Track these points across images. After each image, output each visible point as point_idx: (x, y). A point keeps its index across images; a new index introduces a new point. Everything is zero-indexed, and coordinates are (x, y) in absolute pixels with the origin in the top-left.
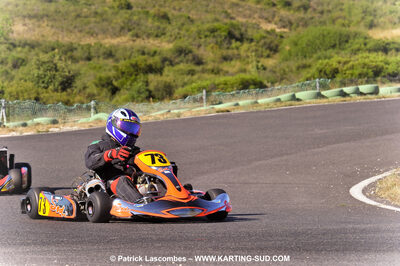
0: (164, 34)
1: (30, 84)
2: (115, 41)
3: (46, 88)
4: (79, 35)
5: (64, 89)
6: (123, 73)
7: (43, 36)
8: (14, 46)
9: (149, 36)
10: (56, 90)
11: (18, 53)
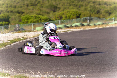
1: (88, 12)
3: (93, 13)
5: (97, 13)
10: (95, 14)
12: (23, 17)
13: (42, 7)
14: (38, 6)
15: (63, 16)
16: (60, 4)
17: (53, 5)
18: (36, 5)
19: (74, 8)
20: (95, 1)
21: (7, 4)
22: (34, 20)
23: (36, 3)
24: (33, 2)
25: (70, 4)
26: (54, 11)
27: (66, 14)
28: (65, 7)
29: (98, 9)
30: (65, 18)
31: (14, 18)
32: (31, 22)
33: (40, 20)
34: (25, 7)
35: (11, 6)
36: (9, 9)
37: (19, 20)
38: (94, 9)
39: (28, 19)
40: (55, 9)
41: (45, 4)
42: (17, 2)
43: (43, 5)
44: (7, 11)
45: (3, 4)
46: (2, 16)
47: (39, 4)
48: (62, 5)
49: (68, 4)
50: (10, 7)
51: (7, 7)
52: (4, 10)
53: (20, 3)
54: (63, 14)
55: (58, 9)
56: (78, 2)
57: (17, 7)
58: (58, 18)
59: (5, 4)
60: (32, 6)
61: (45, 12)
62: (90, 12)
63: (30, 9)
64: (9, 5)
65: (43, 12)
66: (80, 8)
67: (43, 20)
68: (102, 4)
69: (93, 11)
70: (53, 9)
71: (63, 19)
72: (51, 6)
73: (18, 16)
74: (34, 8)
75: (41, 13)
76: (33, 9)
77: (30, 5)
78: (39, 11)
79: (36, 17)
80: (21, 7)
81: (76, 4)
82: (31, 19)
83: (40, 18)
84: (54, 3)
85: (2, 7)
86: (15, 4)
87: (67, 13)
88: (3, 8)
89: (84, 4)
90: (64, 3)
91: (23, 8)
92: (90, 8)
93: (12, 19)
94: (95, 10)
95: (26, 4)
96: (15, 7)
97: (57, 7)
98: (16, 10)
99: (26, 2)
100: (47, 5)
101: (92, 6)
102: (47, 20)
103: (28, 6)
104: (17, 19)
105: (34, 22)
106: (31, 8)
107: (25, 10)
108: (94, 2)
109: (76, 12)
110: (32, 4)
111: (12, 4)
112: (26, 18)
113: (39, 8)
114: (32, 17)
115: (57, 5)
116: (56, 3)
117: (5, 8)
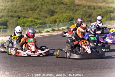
0: (113, 2)
1: (80, 16)
2: (101, 5)
3: (85, 17)
4: (92, 3)
5: (89, 17)
6: (104, 13)
7: (83, 3)
8: (76, 6)
9: (110, 3)
10: (87, 17)
11: (77, 7)
12: (20, 21)
13: (41, 12)
14: (37, 11)
15: (58, 20)
16: (57, 8)
17: (51, 10)
18: (35, 10)
19: (70, 12)
20: (90, 5)
21: (8, 9)
22: (30, 24)
23: (35, 8)
24: (32, 7)
25: (66, 8)
26: (52, 15)
27: (60, 19)
28: (62, 11)
29: (90, 13)
30: (59, 22)
31: (11, 22)
32: (27, 26)
33: (36, 24)
34: (24, 12)
35: (12, 11)
36: (10, 14)
37: (16, 24)
38: (85, 13)
39: (24, 23)
40: (52, 13)
41: (43, 8)
42: (17, 7)
43: (41, 10)
44: (8, 15)
45: (5, 9)
46: (2, 21)
47: (38, 9)
48: (60, 10)
49: (65, 9)
50: (10, 12)
51: (8, 12)
52: (5, 15)
53: (21, 8)
54: (57, 18)
55: (55, 13)
56: (74, 7)
57: (17, 12)
58: (52, 22)
59: (6, 9)
60: (31, 10)
61: (43, 17)
62: (82, 16)
63: (29, 14)
64: (10, 10)
65: (41, 17)
66: (76, 13)
67: (39, 23)
68: (97, 9)
69: (85, 15)
70: (51, 13)
71: (57, 22)
72: (49, 11)
73: (15, 21)
74: (33, 12)
75: (39, 18)
76: (32, 14)
77: (29, 9)
78: (38, 15)
79: (32, 21)
80: (21, 12)
81: (73, 8)
82: (27, 23)
83: (35, 22)
84: (52, 8)
85: (3, 12)
86: (16, 9)
87: (61, 17)
88: (5, 13)
89: (80, 8)
90: (61, 8)
91: (22, 13)
92: (82, 12)
93: (10, 24)
94: (87, 14)
95: (26, 9)
96: (16, 12)
97: (54, 12)
98: (16, 14)
99: (26, 8)
100: (45, 10)
101: (84, 10)
102: (42, 24)
103: (27, 10)
104: (14, 23)
105: (30, 26)
106: (30, 12)
107: (25, 14)
108: (89, 7)
109: (69, 16)
110: (31, 9)
111: (13, 9)
112: (23, 23)
113: (38, 13)
114: (28, 21)
115: (55, 9)
116: (53, 8)
117: (6, 13)
